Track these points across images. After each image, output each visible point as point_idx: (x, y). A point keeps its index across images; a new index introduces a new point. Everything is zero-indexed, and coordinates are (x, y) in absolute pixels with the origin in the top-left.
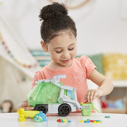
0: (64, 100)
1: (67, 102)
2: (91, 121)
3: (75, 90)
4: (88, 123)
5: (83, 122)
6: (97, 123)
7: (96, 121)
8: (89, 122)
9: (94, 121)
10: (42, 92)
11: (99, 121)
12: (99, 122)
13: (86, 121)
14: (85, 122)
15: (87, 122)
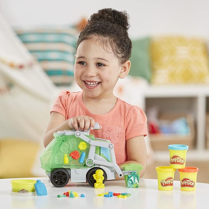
0: (95, 162)
1: (100, 165)
2: (115, 195)
3: (111, 147)
4: (110, 198)
5: (102, 197)
6: (123, 197)
7: (121, 194)
8: (111, 196)
9: (119, 194)
10: (61, 149)
11: (126, 194)
12: (126, 196)
13: (107, 194)
14: (105, 196)
15: (108, 197)
